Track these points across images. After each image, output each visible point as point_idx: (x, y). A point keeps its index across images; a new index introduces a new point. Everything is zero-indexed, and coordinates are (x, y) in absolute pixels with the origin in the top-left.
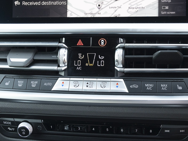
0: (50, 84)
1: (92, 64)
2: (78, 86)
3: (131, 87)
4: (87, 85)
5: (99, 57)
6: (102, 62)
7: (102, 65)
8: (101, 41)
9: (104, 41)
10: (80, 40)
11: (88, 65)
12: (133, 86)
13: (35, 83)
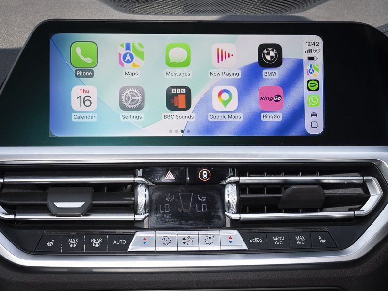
0: (124, 242)
1: (187, 210)
2: (170, 242)
3: (252, 241)
4: (184, 241)
5: (199, 198)
6: (204, 206)
7: (204, 210)
8: (202, 172)
9: (208, 172)
10: (169, 172)
11: (182, 210)
12: (254, 240)
13: (98, 242)
